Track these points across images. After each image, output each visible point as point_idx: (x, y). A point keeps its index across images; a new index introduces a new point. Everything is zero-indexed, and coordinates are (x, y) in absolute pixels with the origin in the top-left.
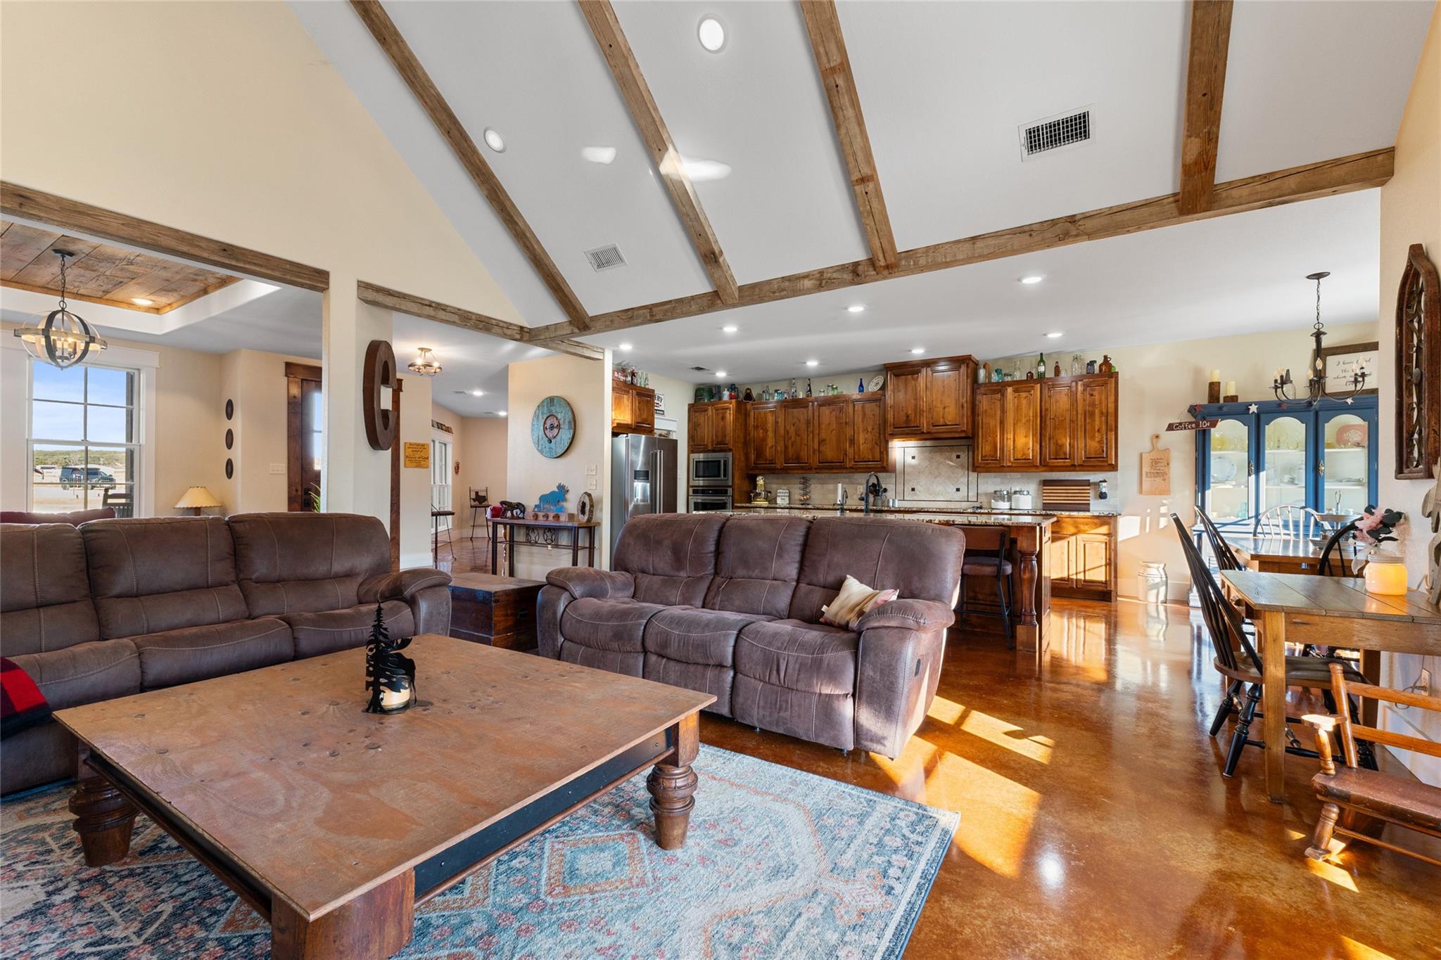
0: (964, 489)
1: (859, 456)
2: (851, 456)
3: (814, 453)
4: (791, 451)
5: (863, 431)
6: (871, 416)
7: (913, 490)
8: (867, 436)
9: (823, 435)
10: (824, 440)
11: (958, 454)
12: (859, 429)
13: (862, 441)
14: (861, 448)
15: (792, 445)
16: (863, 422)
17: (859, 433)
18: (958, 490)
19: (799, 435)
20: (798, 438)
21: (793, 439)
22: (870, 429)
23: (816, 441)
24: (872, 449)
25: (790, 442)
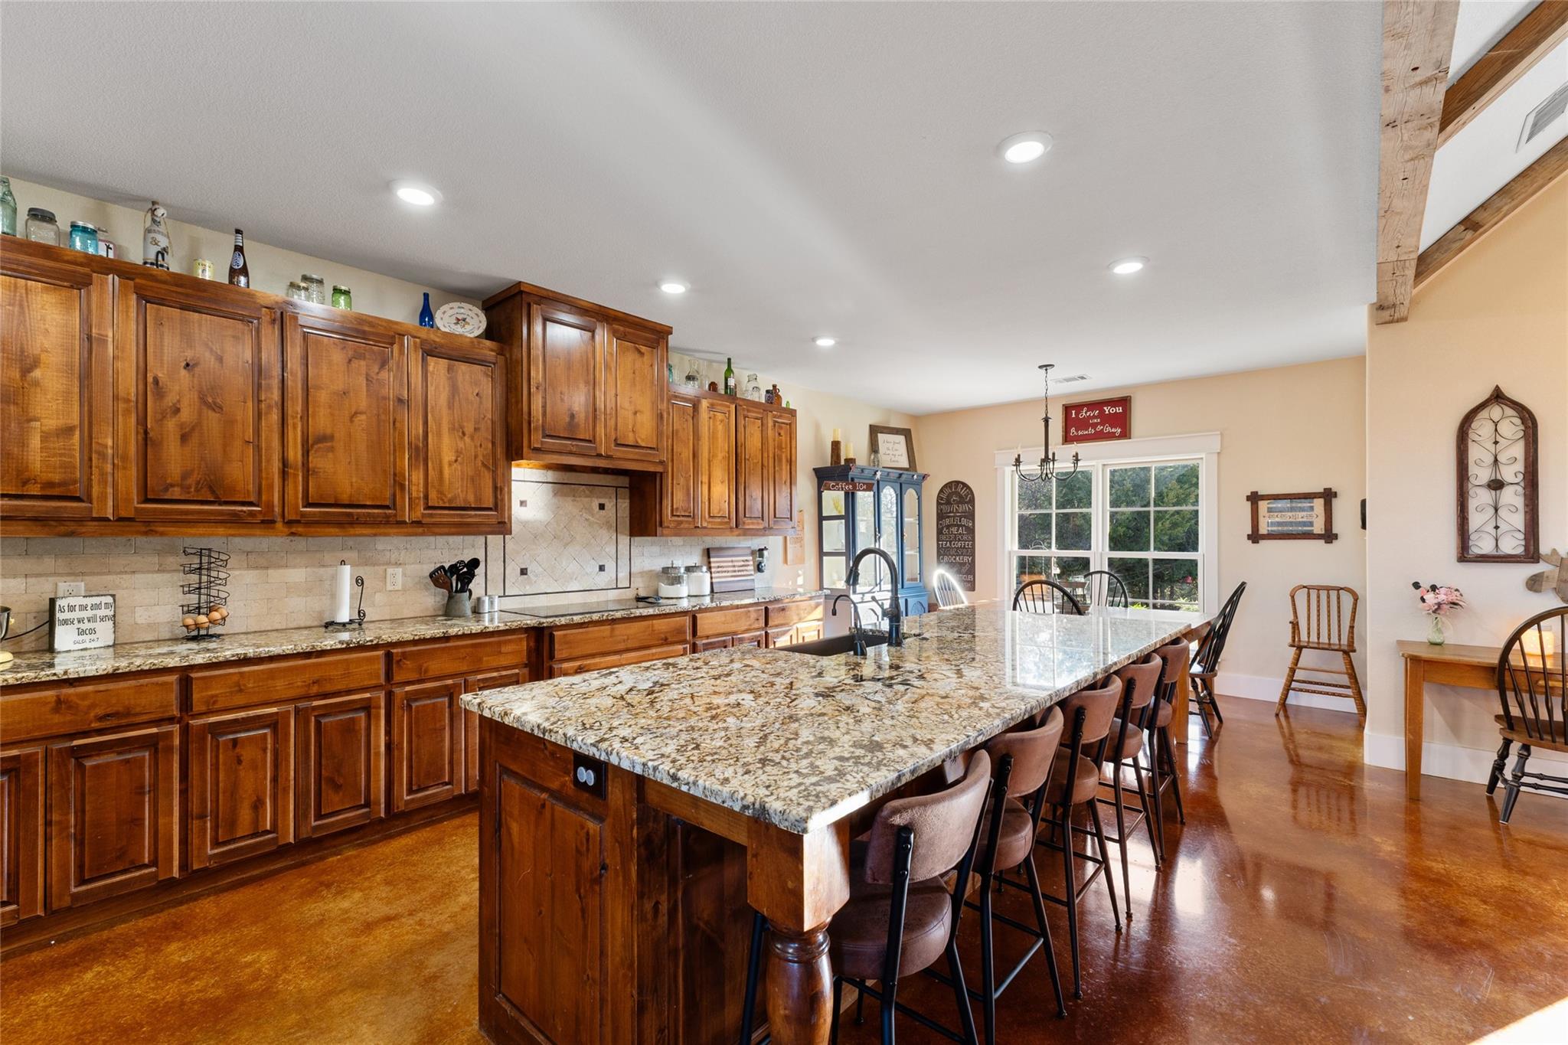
0: (610, 566)
1: (440, 492)
2: (417, 489)
3: (284, 474)
4: (175, 459)
5: (452, 429)
6: (472, 397)
7: (524, 572)
8: (461, 445)
9: (321, 422)
10: (323, 438)
11: (602, 501)
12: (439, 425)
13: (448, 456)
14: (446, 471)
15: (184, 438)
16: (450, 406)
17: (439, 434)
18: (602, 568)
19: (216, 407)
20: (212, 419)
21: (186, 415)
22: (469, 428)
23: (295, 437)
24: (473, 480)
25: (171, 425)
